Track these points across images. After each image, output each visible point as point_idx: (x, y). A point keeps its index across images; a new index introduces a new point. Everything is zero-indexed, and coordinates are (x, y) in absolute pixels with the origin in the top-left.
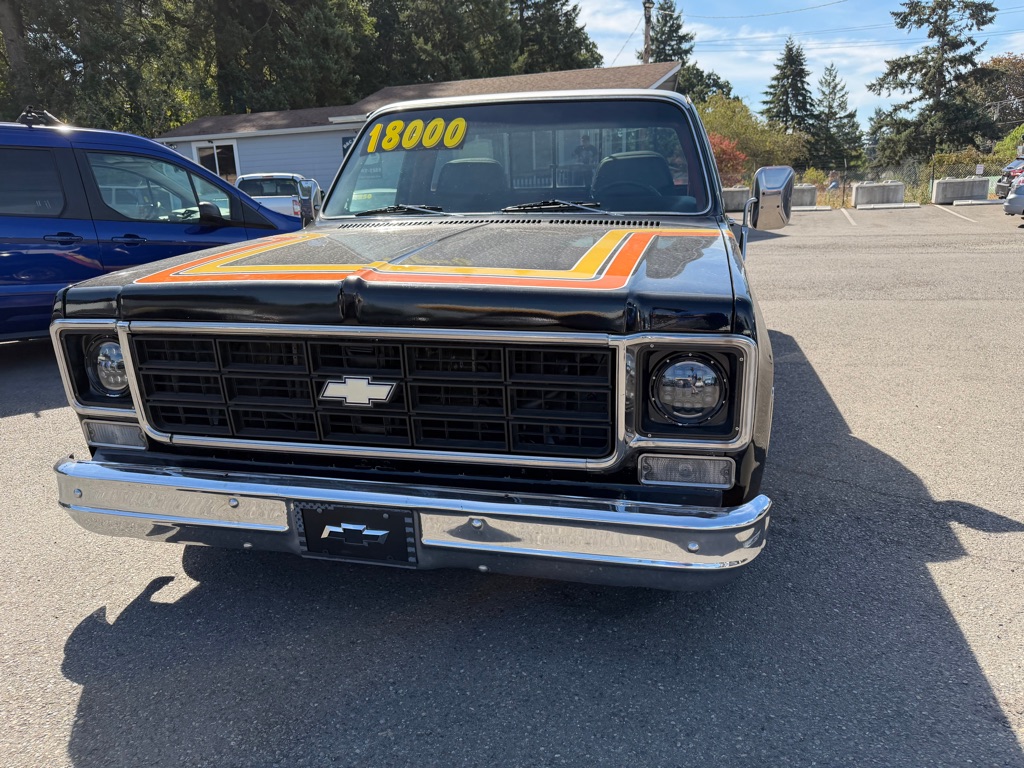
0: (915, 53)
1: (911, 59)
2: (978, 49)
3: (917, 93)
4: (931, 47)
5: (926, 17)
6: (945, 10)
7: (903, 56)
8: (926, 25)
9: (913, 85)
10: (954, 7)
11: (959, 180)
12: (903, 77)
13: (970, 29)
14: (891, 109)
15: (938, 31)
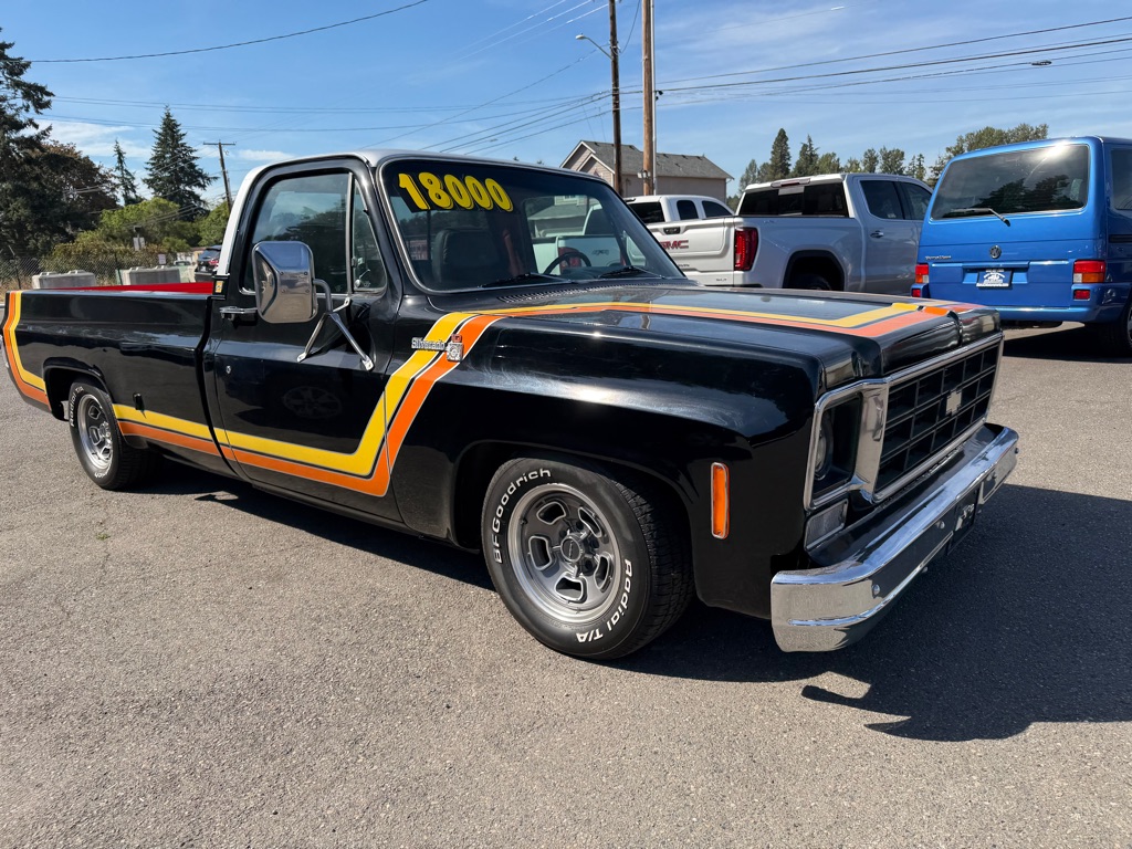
2: (44, 133)
11: (149, 270)
13: (27, 110)
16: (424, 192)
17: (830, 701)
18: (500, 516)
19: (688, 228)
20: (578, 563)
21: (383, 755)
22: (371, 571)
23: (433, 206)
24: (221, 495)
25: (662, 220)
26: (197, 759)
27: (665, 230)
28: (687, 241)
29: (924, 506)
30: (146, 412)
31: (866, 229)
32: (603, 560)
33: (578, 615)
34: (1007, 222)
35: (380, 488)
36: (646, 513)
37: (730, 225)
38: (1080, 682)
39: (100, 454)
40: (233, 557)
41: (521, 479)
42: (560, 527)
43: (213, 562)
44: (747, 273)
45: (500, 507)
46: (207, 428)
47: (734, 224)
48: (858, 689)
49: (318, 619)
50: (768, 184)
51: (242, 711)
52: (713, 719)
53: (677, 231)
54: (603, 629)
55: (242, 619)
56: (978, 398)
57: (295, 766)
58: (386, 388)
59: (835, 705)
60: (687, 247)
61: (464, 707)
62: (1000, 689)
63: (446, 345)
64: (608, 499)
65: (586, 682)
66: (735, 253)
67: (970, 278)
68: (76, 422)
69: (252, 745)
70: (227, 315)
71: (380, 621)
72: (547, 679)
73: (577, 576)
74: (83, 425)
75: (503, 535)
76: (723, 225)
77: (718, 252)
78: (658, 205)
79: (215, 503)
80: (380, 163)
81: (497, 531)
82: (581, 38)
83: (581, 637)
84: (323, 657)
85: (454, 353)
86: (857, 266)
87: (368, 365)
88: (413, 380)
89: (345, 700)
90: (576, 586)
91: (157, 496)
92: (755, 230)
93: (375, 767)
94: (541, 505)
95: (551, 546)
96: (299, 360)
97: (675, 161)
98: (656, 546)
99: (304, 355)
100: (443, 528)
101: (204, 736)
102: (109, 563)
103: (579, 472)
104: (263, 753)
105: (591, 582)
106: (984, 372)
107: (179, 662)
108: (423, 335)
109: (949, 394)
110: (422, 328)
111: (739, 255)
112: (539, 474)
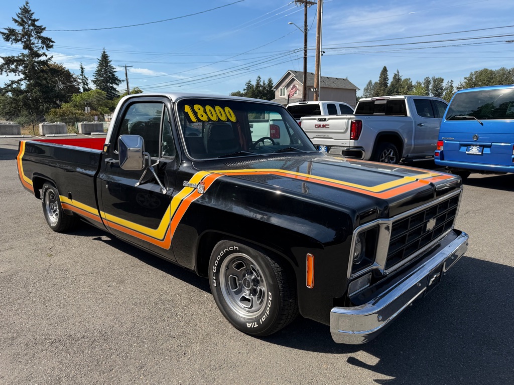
0: (17, 56)
1: (15, 58)
2: (49, 59)
3: (22, 76)
4: (25, 53)
5: (19, 38)
6: (29, 37)
7: (11, 56)
8: (20, 42)
9: (19, 72)
10: (32, 36)
11: (90, 123)
12: (13, 66)
13: (43, 49)
14: (9, 83)
15: (27, 46)
16: (195, 113)
17: (359, 366)
18: (216, 265)
19: (329, 119)
20: (250, 290)
21: (152, 376)
22: (163, 281)
23: (199, 120)
24: (104, 238)
25: (320, 114)
26: (71, 371)
27: (319, 119)
28: (329, 125)
29: (411, 275)
30: (73, 200)
31: (415, 122)
32: (260, 290)
33: (248, 314)
34: (482, 124)
35: (167, 245)
36: (279, 271)
37: (349, 119)
38: (481, 365)
39: (54, 216)
40: (104, 269)
41: (226, 250)
42: (243, 272)
43: (95, 271)
44: (356, 141)
45: (216, 261)
46: (97, 210)
47: (351, 118)
48: (373, 360)
49: (135, 304)
50: (370, 99)
51: (95, 348)
52: (304, 370)
53: (324, 120)
54: (258, 323)
55: (102, 302)
56: (447, 220)
57: (113, 378)
58: (171, 202)
59: (361, 368)
60: (329, 128)
61: (192, 355)
62: (441, 366)
63: (198, 186)
64: (263, 263)
65: (249, 347)
66: (351, 131)
67: (463, 149)
68: (44, 201)
69: (96, 366)
70: (108, 162)
71: (162, 307)
72: (231, 344)
73: (249, 295)
74: (47, 202)
75: (217, 274)
76: (346, 118)
77: (343, 131)
78: (318, 106)
79: (101, 242)
80: (176, 100)
81: (215, 272)
82: (291, 24)
83: (248, 325)
84: (134, 323)
85: (201, 190)
86: (410, 138)
87: (164, 192)
88: (182, 200)
89: (140, 346)
90: (249, 300)
91: (77, 236)
92: (361, 121)
93: (147, 381)
94: (234, 262)
95: (239, 280)
96: (136, 186)
97: (332, 81)
98: (283, 287)
99: (138, 184)
100: (192, 265)
101: (76, 359)
102: (51, 269)
103: (251, 250)
104: (100, 370)
105: (255, 298)
106: (450, 209)
107: (72, 321)
108: (188, 180)
109: (429, 221)
110: (188, 176)
111: (352, 133)
112: (234, 248)
